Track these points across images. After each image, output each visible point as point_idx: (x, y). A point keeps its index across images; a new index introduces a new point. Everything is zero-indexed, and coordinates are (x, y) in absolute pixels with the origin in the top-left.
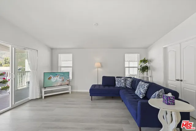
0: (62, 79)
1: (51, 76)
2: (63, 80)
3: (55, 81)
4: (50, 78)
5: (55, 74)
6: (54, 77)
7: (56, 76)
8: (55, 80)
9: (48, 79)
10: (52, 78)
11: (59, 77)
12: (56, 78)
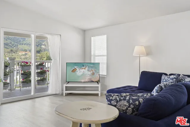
0: (91, 72)
1: (76, 67)
2: (93, 74)
3: (82, 75)
4: (74, 71)
5: (81, 65)
6: (81, 68)
7: (83, 68)
8: (81, 73)
9: (72, 71)
10: (78, 70)
11: (87, 69)
12: (82, 70)
